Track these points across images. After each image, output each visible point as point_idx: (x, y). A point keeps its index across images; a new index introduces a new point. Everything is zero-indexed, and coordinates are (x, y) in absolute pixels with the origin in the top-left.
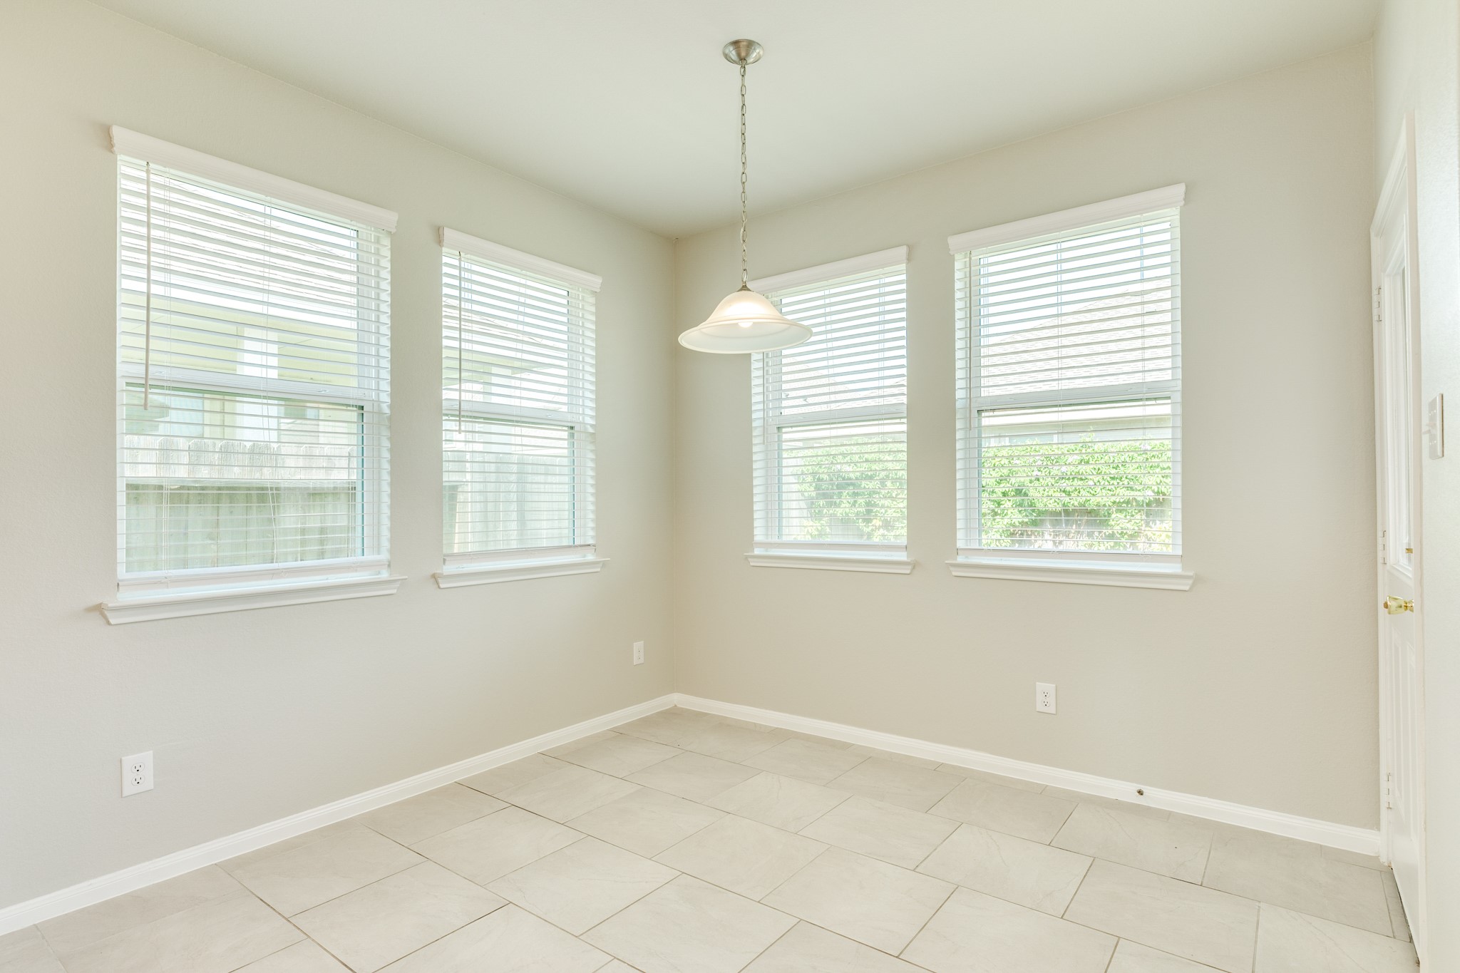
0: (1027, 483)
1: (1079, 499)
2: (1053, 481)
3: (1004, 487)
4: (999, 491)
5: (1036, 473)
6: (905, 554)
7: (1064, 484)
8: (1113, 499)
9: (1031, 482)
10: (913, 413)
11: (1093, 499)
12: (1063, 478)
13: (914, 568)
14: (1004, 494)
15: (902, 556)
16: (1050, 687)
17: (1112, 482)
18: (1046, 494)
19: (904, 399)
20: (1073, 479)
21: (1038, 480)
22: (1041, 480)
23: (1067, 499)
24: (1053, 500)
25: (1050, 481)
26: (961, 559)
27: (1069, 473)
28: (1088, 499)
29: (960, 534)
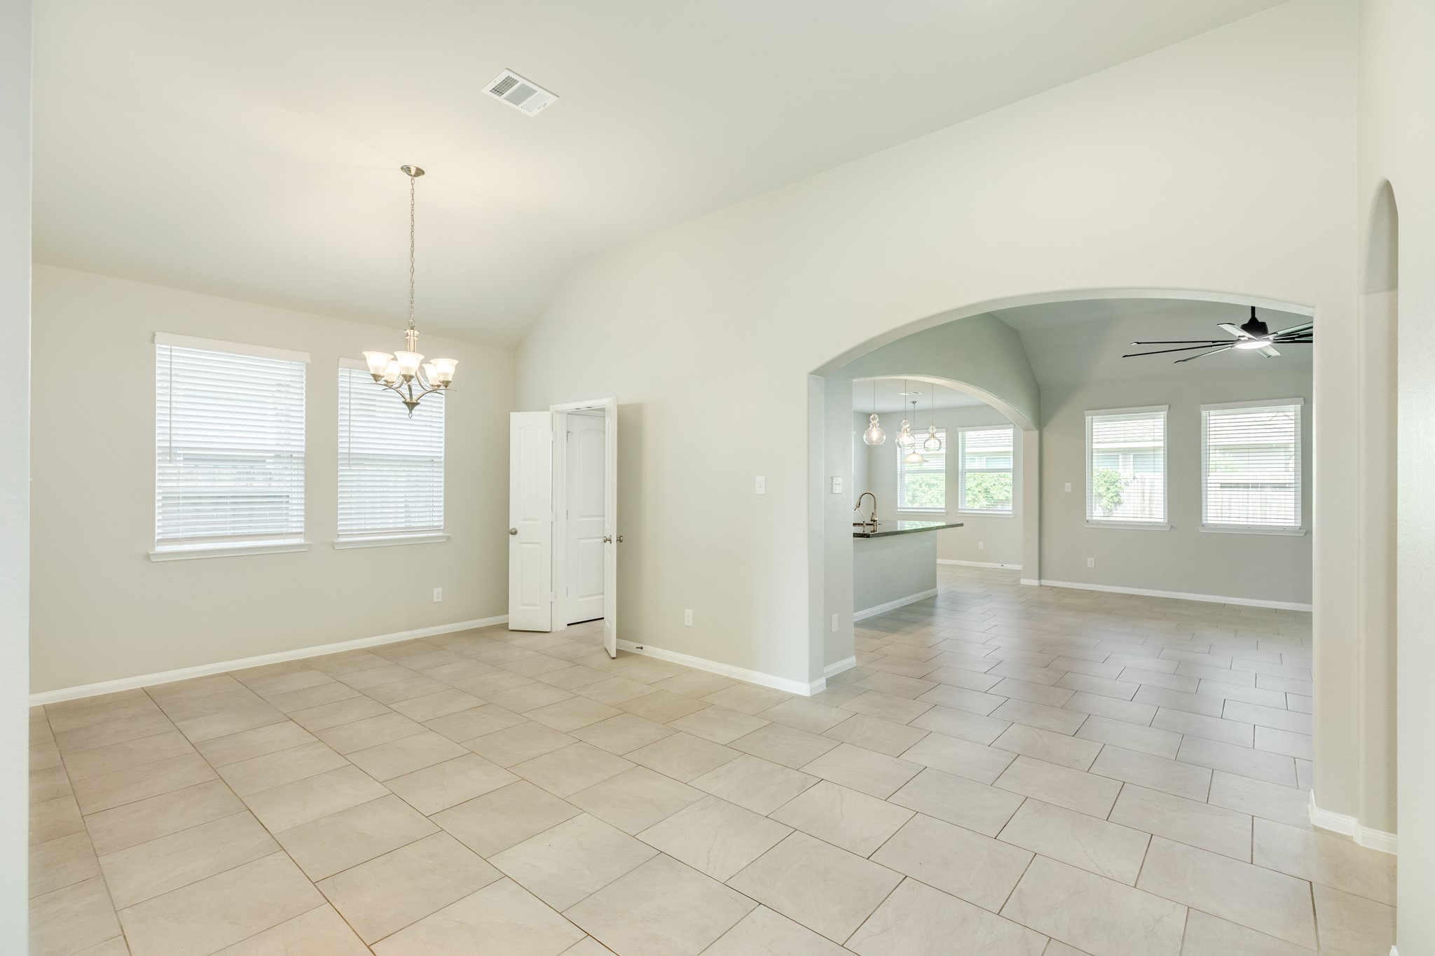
0: (990, 487)
3: (980, 488)
4: (977, 490)
5: (994, 482)
14: (979, 492)
15: (944, 511)
16: (982, 543)
25: (1001, 486)
26: (960, 511)
29: (960, 505)
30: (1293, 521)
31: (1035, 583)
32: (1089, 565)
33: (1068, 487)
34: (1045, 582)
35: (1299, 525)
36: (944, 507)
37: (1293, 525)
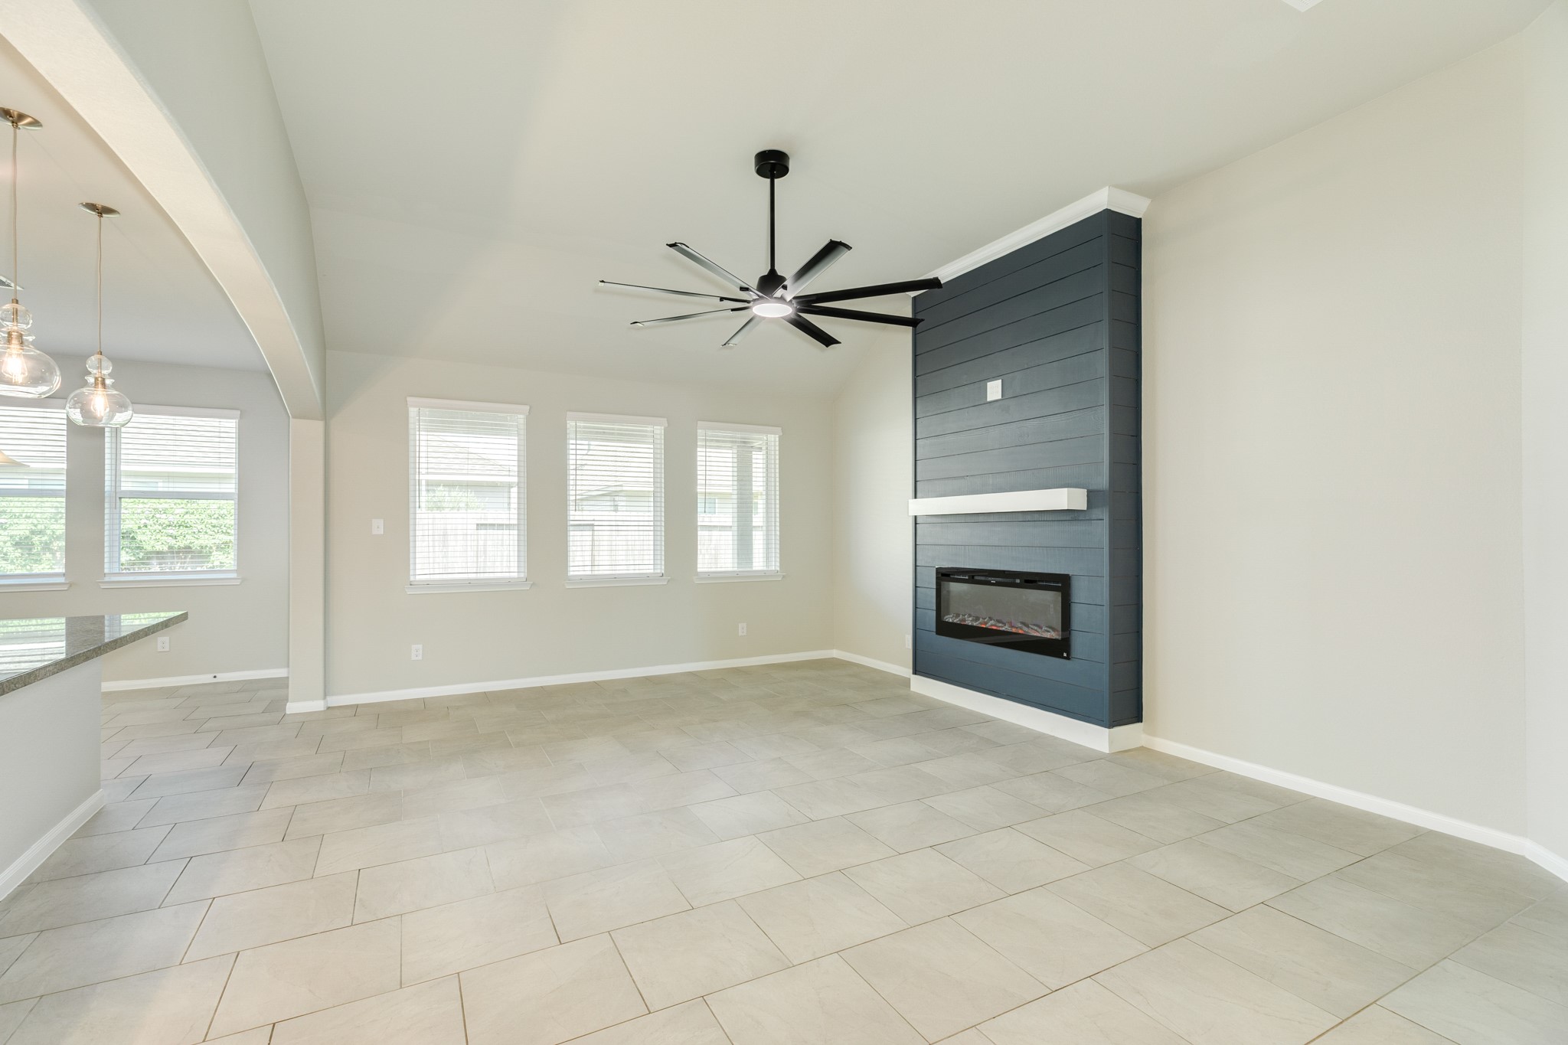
1: (184, 542)
2: (160, 528)
6: (64, 578)
7: (170, 531)
8: (214, 541)
9: (139, 528)
10: (71, 494)
11: (196, 542)
12: (169, 526)
13: (71, 586)
15: (63, 580)
17: (213, 529)
18: (153, 537)
19: (64, 488)
20: (179, 526)
21: (146, 526)
22: (149, 527)
23: (174, 541)
24: (160, 543)
25: (158, 527)
26: (107, 579)
27: (175, 523)
28: (192, 541)
29: (106, 566)
30: (652, 567)
31: (318, 705)
32: (414, 658)
33: (378, 527)
34: (336, 700)
35: (661, 569)
36: (63, 571)
37: (652, 571)
